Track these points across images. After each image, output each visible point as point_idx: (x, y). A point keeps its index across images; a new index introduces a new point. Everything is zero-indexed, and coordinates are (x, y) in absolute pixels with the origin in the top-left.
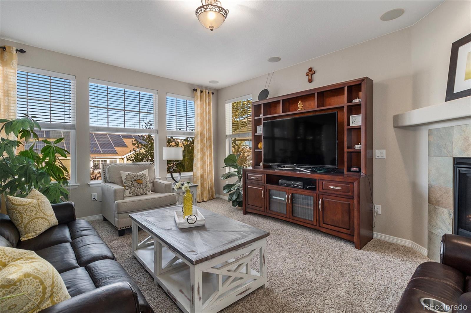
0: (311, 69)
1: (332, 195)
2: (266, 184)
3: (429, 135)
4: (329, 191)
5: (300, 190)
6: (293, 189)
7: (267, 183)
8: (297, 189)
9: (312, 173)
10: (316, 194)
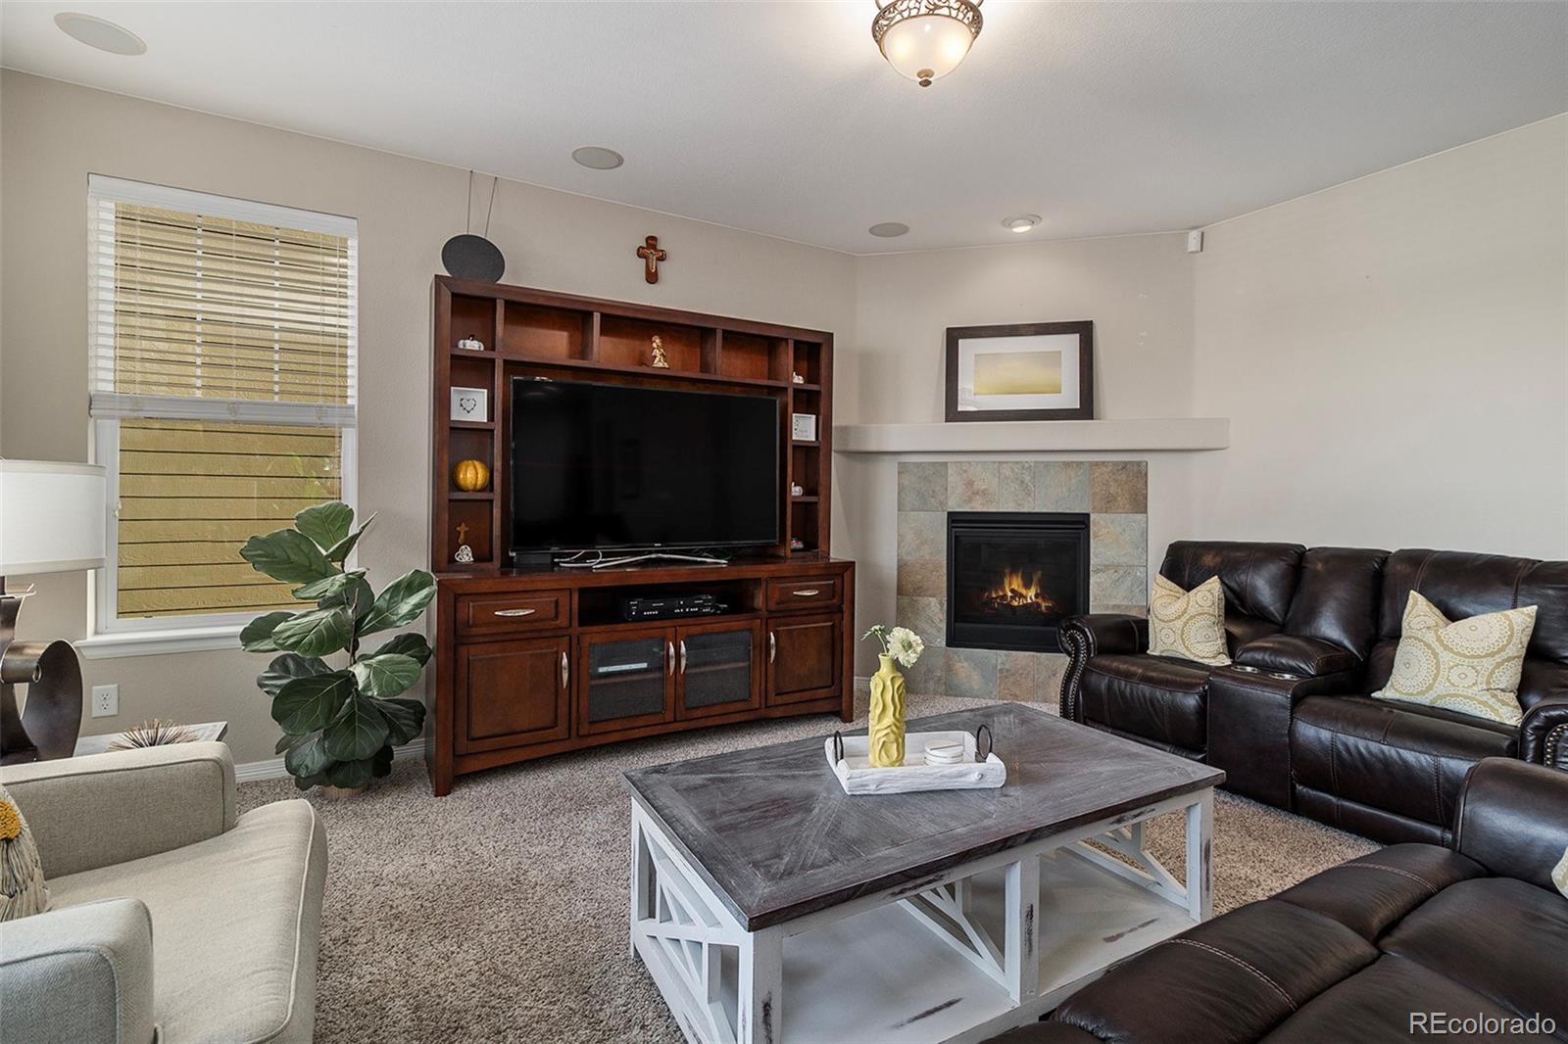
0: (652, 242)
1: (798, 613)
2: (576, 629)
3: (899, 473)
4: (793, 606)
5: (708, 620)
6: (690, 621)
7: (581, 624)
8: (699, 620)
9: (731, 562)
10: (759, 621)
